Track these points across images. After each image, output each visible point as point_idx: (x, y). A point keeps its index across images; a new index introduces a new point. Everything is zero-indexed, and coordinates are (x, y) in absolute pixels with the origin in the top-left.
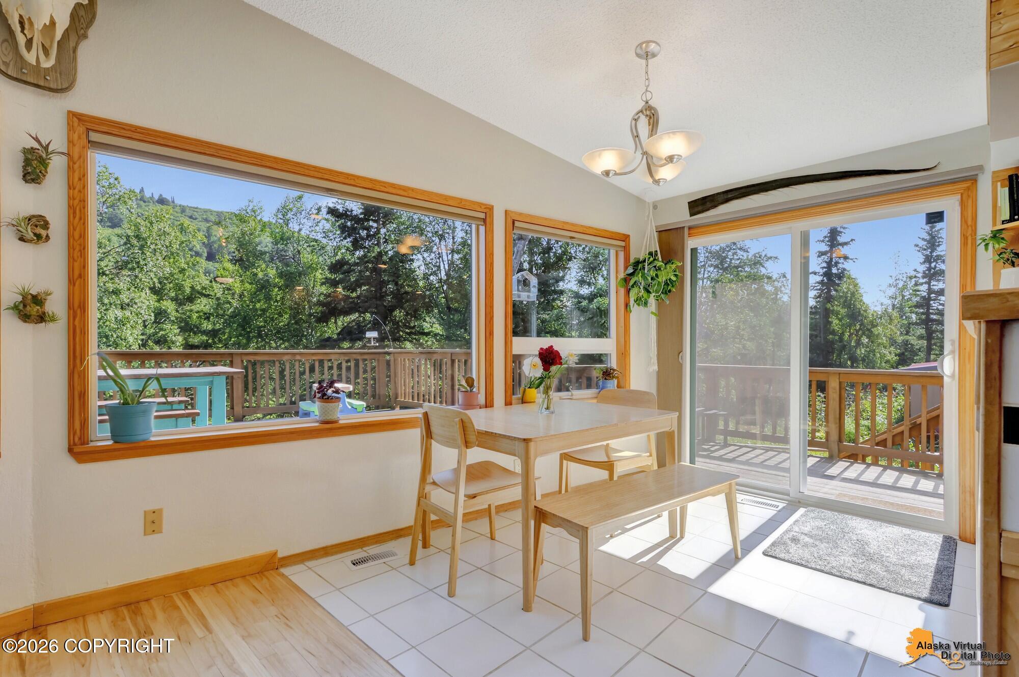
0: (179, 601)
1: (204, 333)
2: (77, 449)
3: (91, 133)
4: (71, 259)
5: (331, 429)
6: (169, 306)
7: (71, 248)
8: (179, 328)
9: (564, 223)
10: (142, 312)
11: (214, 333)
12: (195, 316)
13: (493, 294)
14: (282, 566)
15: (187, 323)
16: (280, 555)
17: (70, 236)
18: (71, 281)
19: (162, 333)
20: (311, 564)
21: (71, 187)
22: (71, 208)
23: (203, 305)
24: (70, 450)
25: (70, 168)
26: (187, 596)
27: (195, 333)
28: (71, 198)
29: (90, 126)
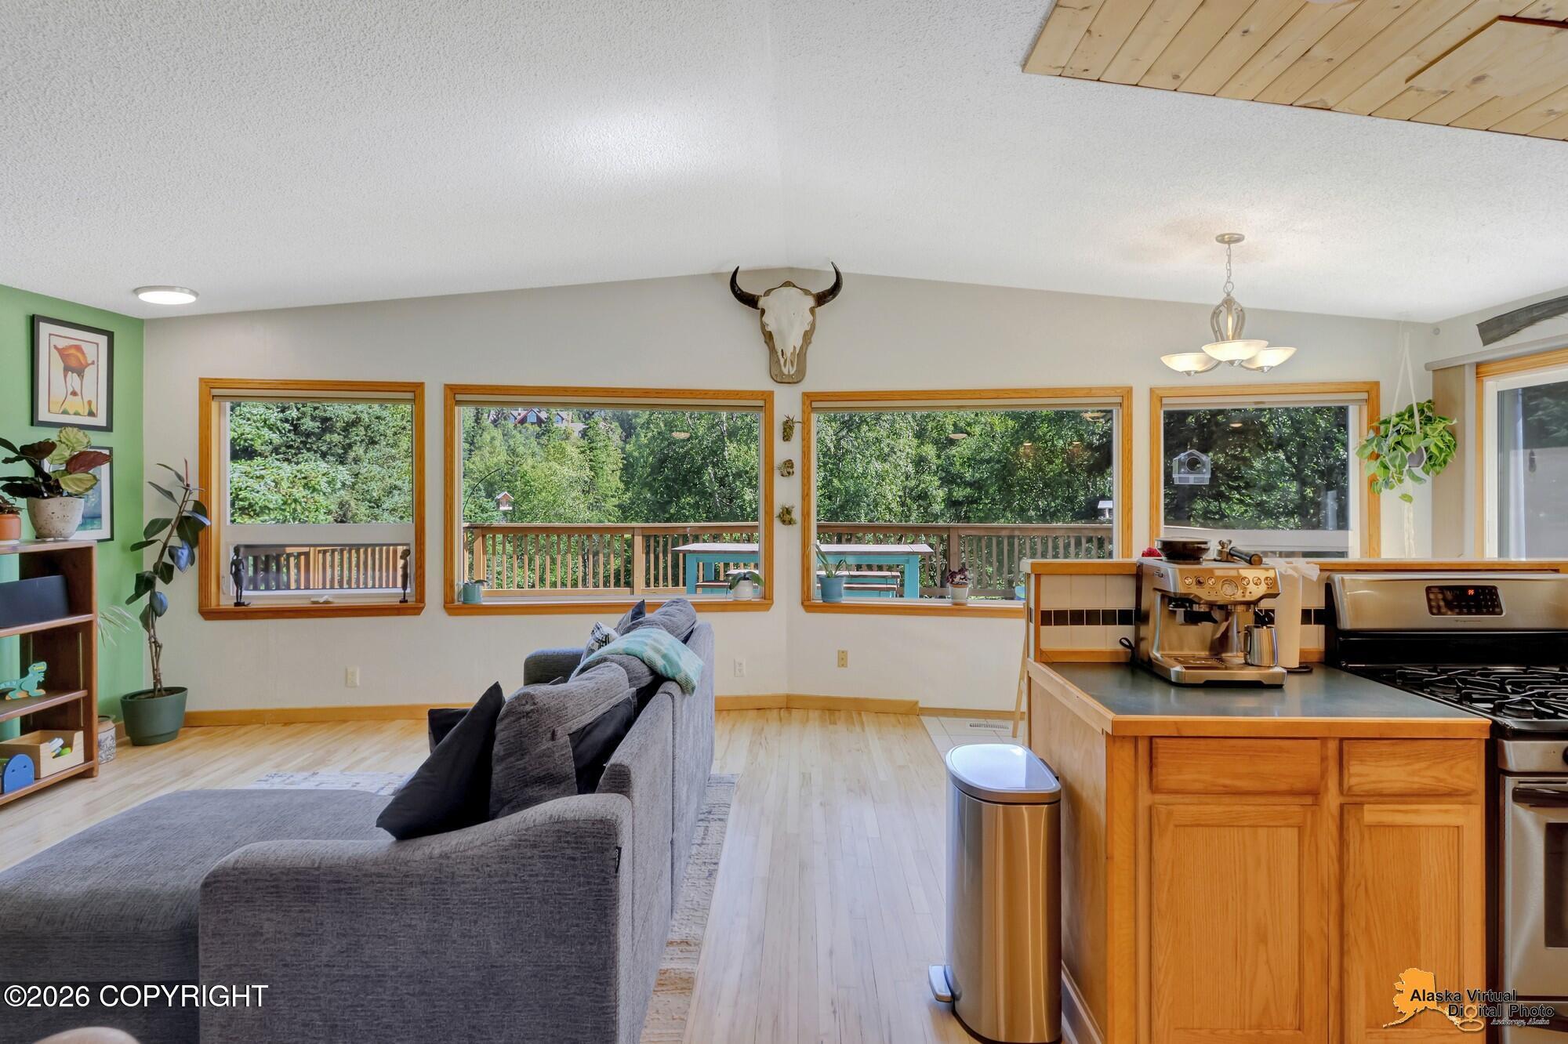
0: (855, 715)
1: (970, 485)
2: (806, 603)
3: (813, 403)
4: (804, 485)
5: (959, 610)
6: (930, 450)
7: (803, 477)
8: (940, 479)
9: (1243, 386)
10: (901, 463)
11: (977, 485)
12: (958, 461)
13: (1132, 484)
14: (922, 714)
15: (948, 472)
16: (921, 705)
17: (803, 470)
18: (803, 499)
19: (922, 486)
20: (943, 719)
21: (803, 440)
22: (803, 452)
23: (965, 447)
24: (802, 603)
25: (803, 428)
26: (860, 714)
27: (959, 485)
28: (803, 447)
29: (813, 399)
